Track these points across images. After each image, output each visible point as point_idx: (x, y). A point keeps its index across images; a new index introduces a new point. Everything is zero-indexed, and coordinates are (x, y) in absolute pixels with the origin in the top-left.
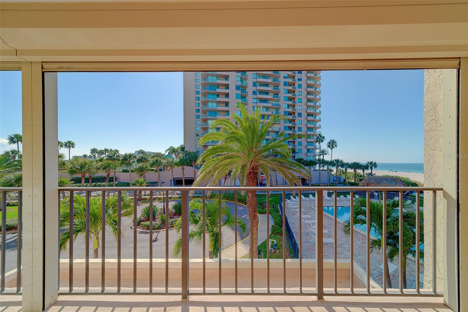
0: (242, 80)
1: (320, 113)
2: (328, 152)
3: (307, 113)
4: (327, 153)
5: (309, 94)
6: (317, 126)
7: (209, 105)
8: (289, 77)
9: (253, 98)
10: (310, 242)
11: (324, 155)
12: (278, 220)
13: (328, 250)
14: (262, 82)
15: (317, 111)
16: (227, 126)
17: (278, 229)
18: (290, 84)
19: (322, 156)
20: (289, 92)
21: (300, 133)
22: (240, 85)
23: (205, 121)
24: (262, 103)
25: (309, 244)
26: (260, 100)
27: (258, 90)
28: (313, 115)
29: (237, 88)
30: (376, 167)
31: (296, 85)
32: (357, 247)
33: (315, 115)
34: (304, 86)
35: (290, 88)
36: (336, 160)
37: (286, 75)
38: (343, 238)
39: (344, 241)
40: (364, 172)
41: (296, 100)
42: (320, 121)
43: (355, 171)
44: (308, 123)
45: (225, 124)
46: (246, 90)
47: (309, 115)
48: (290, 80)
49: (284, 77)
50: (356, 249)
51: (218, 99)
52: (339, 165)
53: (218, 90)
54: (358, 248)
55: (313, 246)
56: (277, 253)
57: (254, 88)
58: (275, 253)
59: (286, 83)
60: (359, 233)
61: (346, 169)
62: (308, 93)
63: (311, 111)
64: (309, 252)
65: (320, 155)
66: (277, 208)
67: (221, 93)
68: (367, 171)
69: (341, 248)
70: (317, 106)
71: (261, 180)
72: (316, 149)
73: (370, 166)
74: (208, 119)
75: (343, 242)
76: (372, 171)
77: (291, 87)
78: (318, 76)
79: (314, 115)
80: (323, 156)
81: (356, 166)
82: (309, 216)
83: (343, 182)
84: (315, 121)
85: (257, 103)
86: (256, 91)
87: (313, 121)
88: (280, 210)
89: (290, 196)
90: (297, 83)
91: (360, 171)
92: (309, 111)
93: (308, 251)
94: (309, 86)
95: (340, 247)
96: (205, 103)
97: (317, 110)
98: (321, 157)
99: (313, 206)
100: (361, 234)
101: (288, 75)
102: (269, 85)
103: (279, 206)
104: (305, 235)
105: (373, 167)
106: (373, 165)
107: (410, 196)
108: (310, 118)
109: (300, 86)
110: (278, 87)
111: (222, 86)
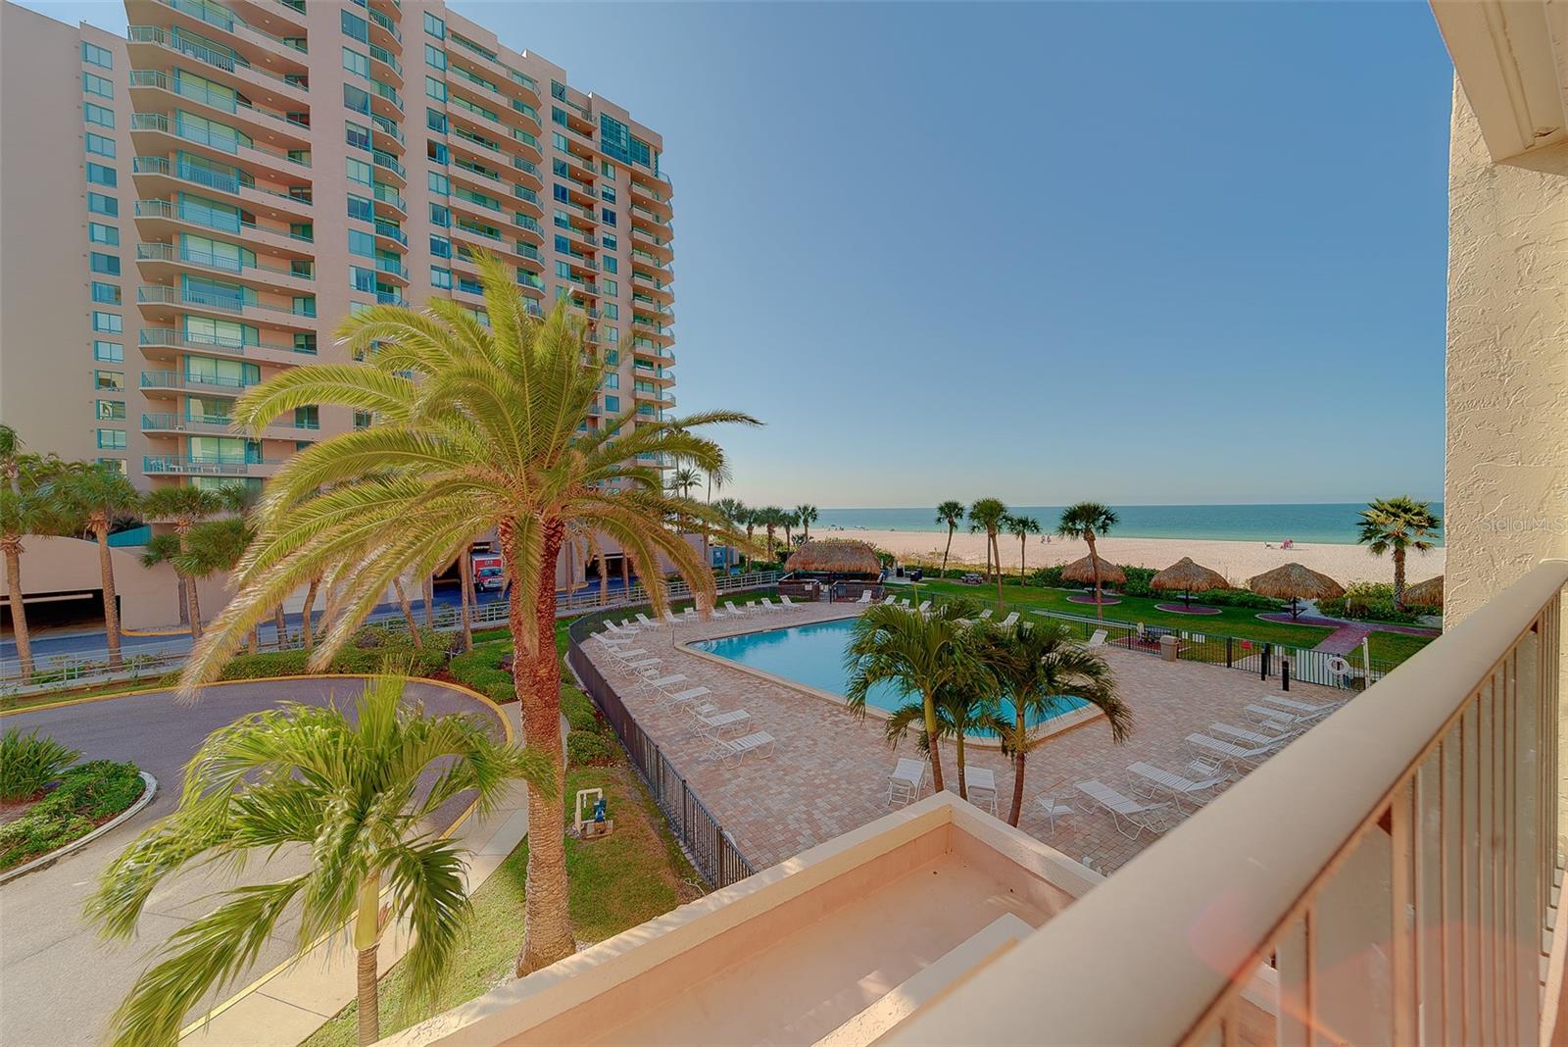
0: (378, 181)
1: (671, 361)
2: (699, 480)
3: (635, 354)
4: (697, 481)
5: (640, 296)
6: (665, 398)
7: (189, 248)
8: (574, 223)
9: (433, 268)
10: (704, 761)
11: (688, 487)
12: (583, 712)
13: (761, 769)
14: (473, 216)
15: (665, 354)
16: (422, 344)
17: (594, 743)
18: (576, 250)
19: (683, 487)
20: (575, 274)
21: (611, 415)
22: (370, 200)
23: (169, 319)
24: (474, 293)
25: (701, 768)
26: (462, 281)
27: (454, 241)
28: (652, 365)
29: (357, 209)
30: (815, 518)
31: (599, 259)
32: (826, 739)
33: (660, 366)
34: (624, 268)
35: (580, 263)
36: (724, 502)
37: (564, 217)
38: (787, 722)
39: (791, 731)
40: (788, 533)
41: (599, 306)
42: (671, 383)
43: (771, 531)
44: (639, 386)
45: (413, 336)
46: (398, 226)
47: (640, 361)
48: (578, 237)
49: (557, 220)
50: (826, 743)
51: (248, 233)
52: (733, 516)
53: (247, 194)
54: (830, 742)
55: (716, 770)
56: (609, 832)
57: (439, 232)
58: (601, 833)
59: (565, 245)
60: (819, 698)
61: (750, 529)
62: (638, 293)
63: (645, 349)
64: (708, 794)
65: (675, 487)
66: (565, 670)
67: (267, 212)
68: (796, 531)
69: (790, 754)
70: (665, 337)
71: (476, 576)
72: (662, 469)
73: (803, 518)
74: (185, 315)
75: (790, 734)
76: (806, 531)
77: (583, 261)
78: (666, 246)
79: (656, 365)
80: (686, 488)
81: (772, 517)
82: (681, 677)
83: (738, 562)
84: (659, 384)
85: (450, 289)
86: (446, 241)
87: (652, 382)
88: (576, 675)
89: (604, 622)
90: (602, 252)
91: (780, 533)
92: (640, 350)
93: (706, 792)
94: (638, 270)
95: (787, 752)
96: (164, 236)
97: (662, 351)
98: (682, 490)
99: (678, 643)
100: (825, 700)
101: (571, 217)
102: (501, 235)
103: (567, 661)
104: (682, 740)
105: (810, 519)
106: (809, 514)
107: (885, 584)
108: (643, 371)
109: (611, 264)
110: (536, 248)
111: (273, 181)
